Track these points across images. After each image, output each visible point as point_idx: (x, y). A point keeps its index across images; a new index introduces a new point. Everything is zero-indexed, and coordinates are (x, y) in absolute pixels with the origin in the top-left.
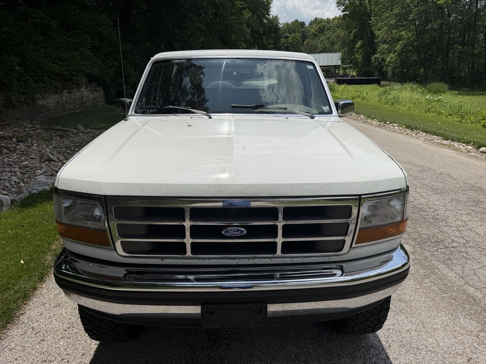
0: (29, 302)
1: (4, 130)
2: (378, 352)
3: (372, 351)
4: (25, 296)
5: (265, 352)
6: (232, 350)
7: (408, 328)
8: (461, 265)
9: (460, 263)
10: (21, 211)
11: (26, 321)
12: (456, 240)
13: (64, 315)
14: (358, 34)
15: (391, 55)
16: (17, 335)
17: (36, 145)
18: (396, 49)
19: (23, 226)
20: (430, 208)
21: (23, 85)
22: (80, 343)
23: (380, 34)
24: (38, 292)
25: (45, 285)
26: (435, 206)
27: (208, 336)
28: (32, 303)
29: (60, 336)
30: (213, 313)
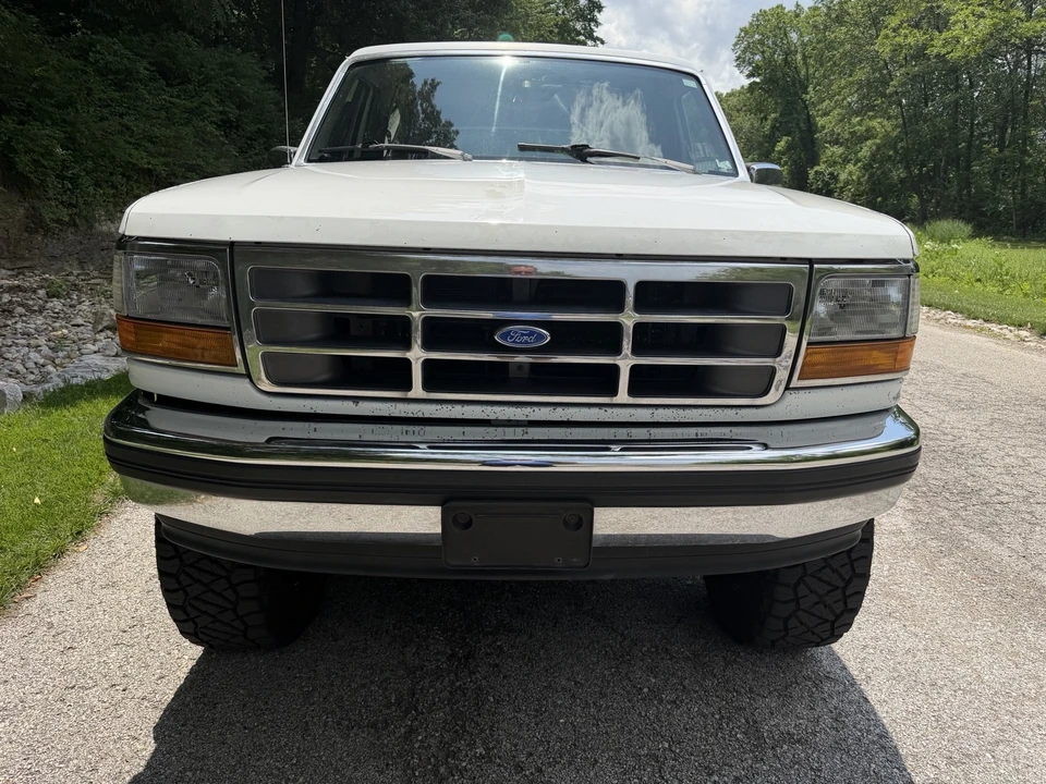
0: (45, 577)
1: (21, 276)
2: (841, 688)
3: (827, 687)
4: (37, 564)
5: (583, 682)
6: (505, 677)
7: (907, 646)
8: (1020, 534)
9: (1018, 531)
10: (44, 413)
11: (35, 612)
12: (1006, 489)
13: (124, 603)
14: (781, 123)
15: (850, 167)
16: (13, 638)
17: (87, 303)
18: (859, 154)
19: (46, 441)
20: (945, 434)
21: (69, 189)
22: (157, 655)
23: (826, 123)
24: (67, 559)
25: (85, 547)
26: (956, 431)
27: (452, 650)
28: (53, 579)
29: (111, 641)
30: (468, 525)
